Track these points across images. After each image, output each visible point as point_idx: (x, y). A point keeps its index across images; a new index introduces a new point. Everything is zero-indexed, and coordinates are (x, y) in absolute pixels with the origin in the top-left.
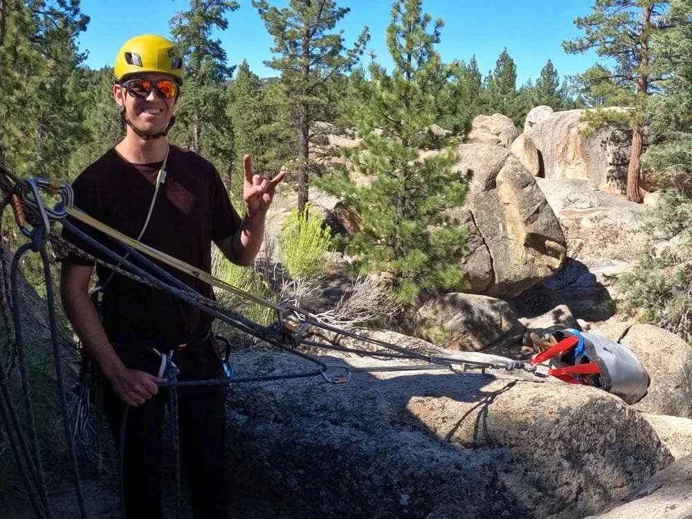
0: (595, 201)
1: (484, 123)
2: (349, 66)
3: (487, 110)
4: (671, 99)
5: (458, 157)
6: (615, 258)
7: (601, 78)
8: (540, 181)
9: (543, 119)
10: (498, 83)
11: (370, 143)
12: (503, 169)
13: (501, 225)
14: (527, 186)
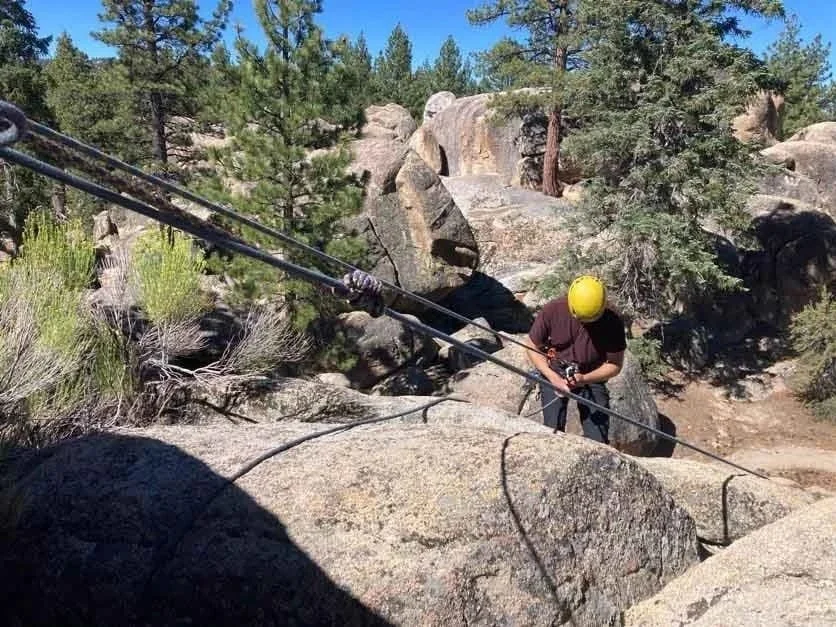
0: (506, 198)
1: (377, 115)
2: (208, 43)
3: (379, 100)
4: (598, 73)
5: (351, 155)
6: (532, 260)
7: (513, 54)
8: (444, 180)
9: (444, 108)
10: (392, 66)
11: (245, 141)
12: (403, 167)
13: (404, 233)
14: (431, 186)
